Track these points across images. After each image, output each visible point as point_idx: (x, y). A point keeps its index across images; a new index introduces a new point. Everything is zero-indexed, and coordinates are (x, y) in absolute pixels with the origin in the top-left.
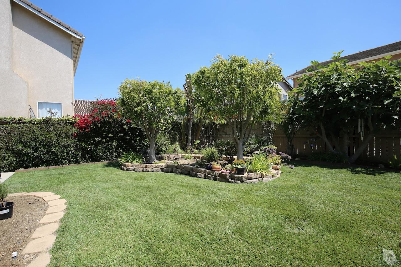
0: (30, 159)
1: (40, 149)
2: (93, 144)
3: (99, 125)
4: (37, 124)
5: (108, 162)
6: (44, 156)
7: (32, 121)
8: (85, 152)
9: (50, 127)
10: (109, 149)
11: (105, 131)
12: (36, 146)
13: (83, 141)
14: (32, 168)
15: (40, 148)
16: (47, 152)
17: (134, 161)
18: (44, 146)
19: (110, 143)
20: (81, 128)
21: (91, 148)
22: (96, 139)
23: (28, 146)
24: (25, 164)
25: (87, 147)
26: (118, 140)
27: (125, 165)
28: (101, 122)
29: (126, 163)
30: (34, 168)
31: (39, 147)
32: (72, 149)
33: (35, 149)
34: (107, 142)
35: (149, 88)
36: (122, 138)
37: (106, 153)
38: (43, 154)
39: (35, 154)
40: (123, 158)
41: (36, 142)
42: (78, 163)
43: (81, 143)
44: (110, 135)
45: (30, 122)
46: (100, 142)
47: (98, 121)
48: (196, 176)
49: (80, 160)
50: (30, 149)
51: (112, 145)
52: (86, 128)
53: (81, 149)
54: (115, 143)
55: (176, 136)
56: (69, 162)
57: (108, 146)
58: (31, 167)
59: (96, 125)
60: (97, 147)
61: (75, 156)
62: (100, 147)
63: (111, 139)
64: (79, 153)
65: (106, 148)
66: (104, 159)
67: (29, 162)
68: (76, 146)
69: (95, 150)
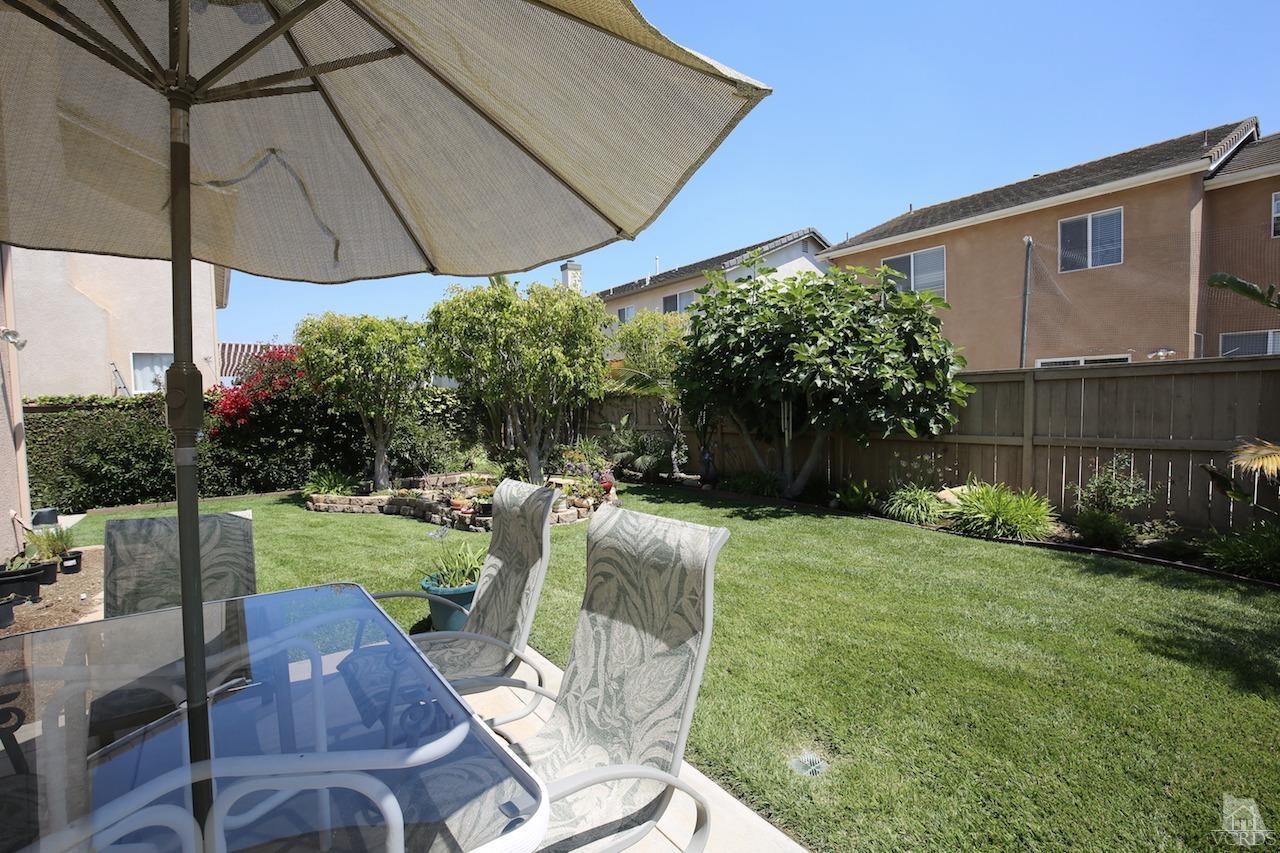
0: (116, 487)
1: (137, 466)
2: (256, 452)
3: (268, 408)
4: (129, 408)
5: (293, 492)
6: (146, 481)
7: (117, 402)
8: (239, 470)
9: (158, 415)
10: (296, 464)
11: (283, 423)
12: (127, 458)
13: (234, 446)
14: (121, 506)
15: (137, 462)
16: (154, 472)
17: (332, 492)
18: (146, 458)
19: (297, 449)
20: (227, 416)
21: (252, 461)
22: (263, 440)
23: (112, 459)
24: (107, 497)
25: (243, 458)
26: (317, 441)
27: (311, 500)
28: (272, 402)
29: (315, 496)
30: (126, 506)
31: (133, 459)
32: (208, 464)
33: (127, 465)
34: (290, 445)
35: (353, 333)
36: (328, 437)
37: (289, 472)
38: (144, 476)
39: (127, 476)
40: (311, 484)
41: (128, 450)
42: (225, 494)
43: (228, 450)
44: (296, 431)
45: (113, 406)
46: (273, 447)
47: (265, 400)
48: (429, 520)
49: (228, 489)
50: (116, 464)
51: (303, 453)
52: (238, 417)
53: (229, 462)
54: (310, 450)
55: (475, 427)
56: (203, 493)
57: (293, 455)
58: (119, 504)
59: (261, 409)
60: (265, 459)
61: (217, 480)
62: (274, 458)
63: (301, 439)
64: (224, 473)
65: (289, 462)
66: (286, 486)
67: (116, 494)
68: (218, 457)
69: (261, 466)
